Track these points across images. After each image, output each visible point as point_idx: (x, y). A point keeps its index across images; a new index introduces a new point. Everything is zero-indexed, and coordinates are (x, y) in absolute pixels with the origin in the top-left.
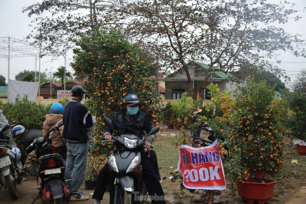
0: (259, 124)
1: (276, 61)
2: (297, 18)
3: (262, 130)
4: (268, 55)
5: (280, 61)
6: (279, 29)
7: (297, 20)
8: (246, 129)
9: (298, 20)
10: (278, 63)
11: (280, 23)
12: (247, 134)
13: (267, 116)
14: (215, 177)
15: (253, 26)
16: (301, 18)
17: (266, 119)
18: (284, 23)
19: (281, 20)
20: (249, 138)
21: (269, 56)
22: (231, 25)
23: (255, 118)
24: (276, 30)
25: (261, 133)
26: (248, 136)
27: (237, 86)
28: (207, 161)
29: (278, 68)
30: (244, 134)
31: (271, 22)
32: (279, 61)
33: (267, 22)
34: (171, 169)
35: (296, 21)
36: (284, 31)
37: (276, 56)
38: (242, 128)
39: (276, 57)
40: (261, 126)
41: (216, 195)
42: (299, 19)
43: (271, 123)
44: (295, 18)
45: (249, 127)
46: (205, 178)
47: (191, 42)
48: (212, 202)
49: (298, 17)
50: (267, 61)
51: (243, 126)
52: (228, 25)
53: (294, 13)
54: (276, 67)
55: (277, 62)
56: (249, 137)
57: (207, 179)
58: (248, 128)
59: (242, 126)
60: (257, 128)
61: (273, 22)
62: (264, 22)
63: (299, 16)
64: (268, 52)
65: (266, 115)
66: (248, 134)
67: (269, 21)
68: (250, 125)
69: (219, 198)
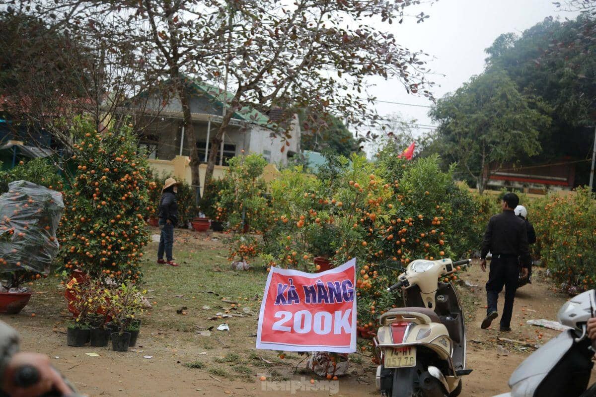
0: (423, 235)
1: (366, 97)
2: (420, 16)
3: (427, 245)
4: (355, 84)
5: (375, 98)
6: (386, 36)
7: (421, 22)
8: (398, 242)
9: (423, 21)
10: (371, 102)
11: (384, 20)
12: (399, 251)
13: (437, 221)
14: (342, 328)
15: (330, 19)
16: (428, 17)
17: (436, 226)
18: (390, 22)
19: (386, 16)
20: (404, 259)
21: (356, 87)
22: (288, 11)
23: (417, 221)
24: (380, 36)
25: (425, 250)
26: (402, 254)
27: (285, 141)
28: (332, 301)
29: (378, 114)
30: (393, 251)
31: (365, 16)
32: (372, 98)
33: (358, 15)
34: (207, 310)
35: (418, 22)
36: (394, 40)
37: (367, 87)
38: (391, 240)
39: (367, 89)
40: (425, 239)
41: (341, 361)
42: (424, 19)
43: (443, 233)
44: (417, 17)
45: (405, 238)
46: (322, 329)
47: (196, 35)
48: (332, 374)
49: (422, 14)
50: (358, 98)
51: (394, 235)
52: (284, 11)
53: (412, 4)
54: (373, 112)
55: (369, 100)
56: (403, 257)
57: (327, 331)
58: (403, 240)
59: (391, 236)
60: (418, 240)
61: (371, 16)
62: (353, 15)
63: (426, 14)
64: (355, 78)
65: (436, 218)
66: (401, 251)
67: (363, 14)
68: (406, 234)
69: (345, 366)
